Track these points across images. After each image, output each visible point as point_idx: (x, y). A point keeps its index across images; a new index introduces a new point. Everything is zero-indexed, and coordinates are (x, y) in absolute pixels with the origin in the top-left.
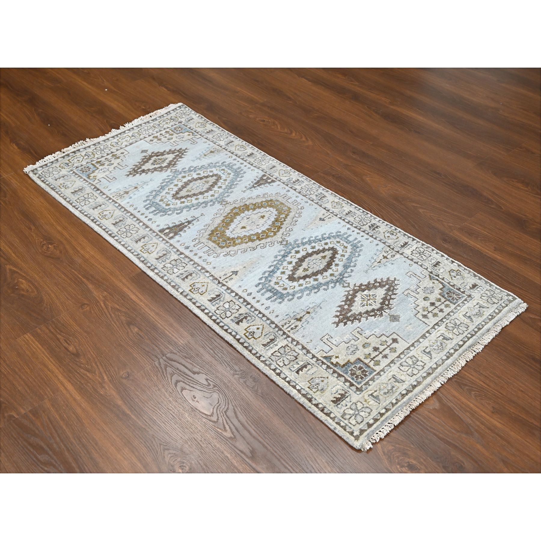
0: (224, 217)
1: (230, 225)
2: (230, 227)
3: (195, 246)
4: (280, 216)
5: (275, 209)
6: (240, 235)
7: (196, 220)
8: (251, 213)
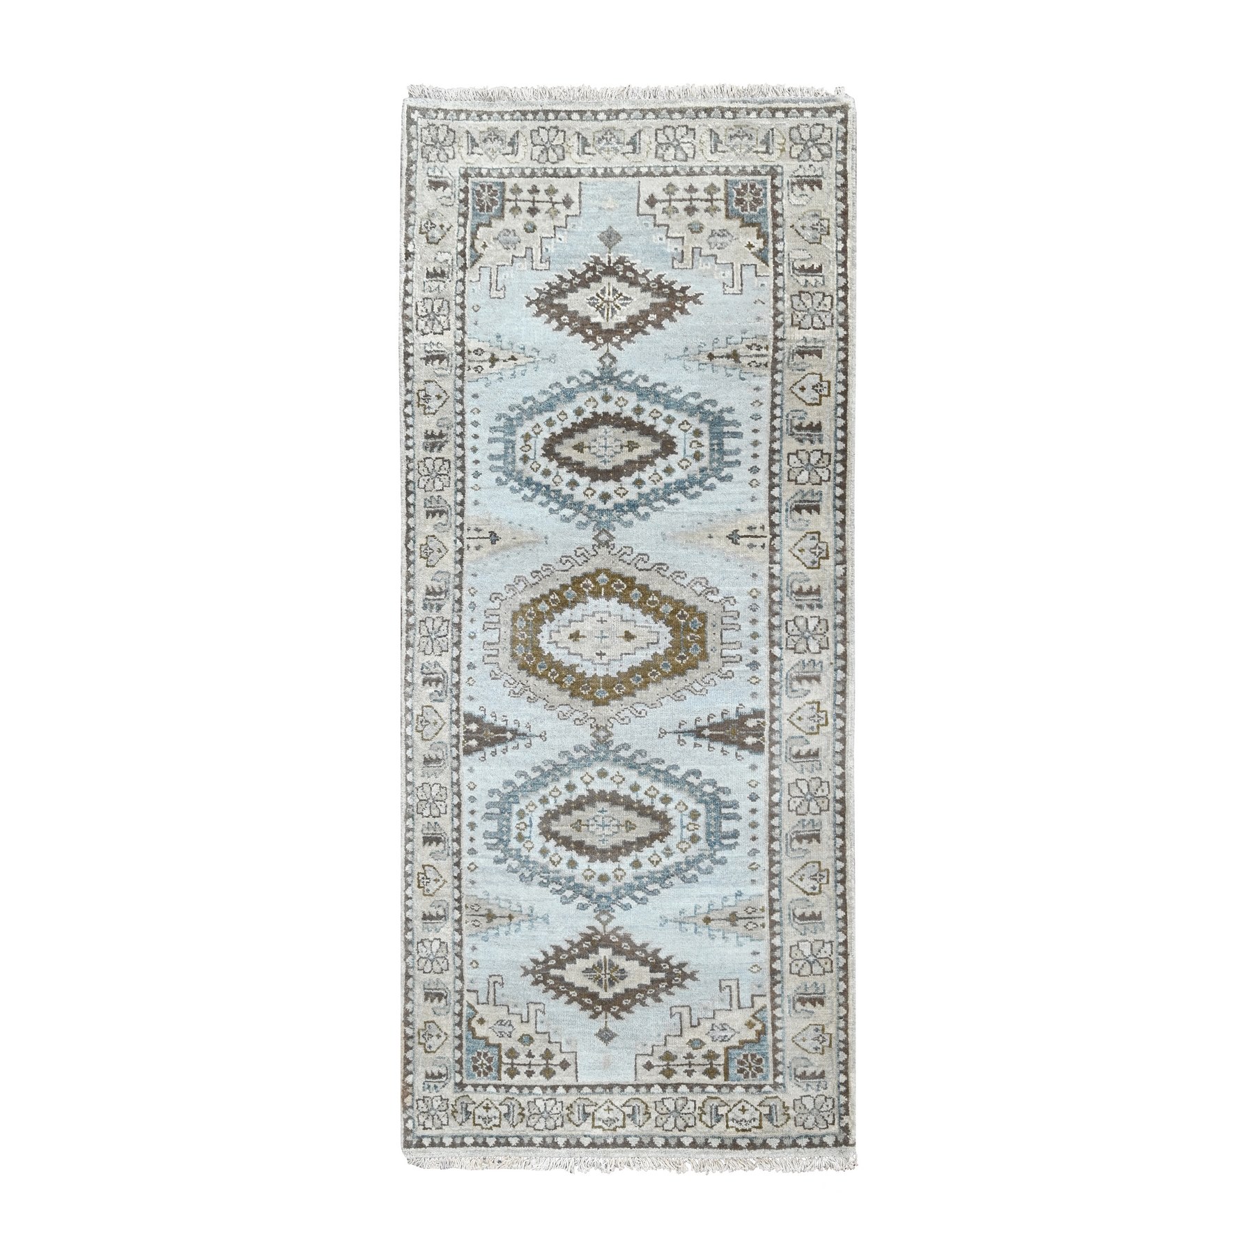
0: (634, 695)
1: (642, 663)
2: (649, 658)
3: (738, 659)
4: (548, 613)
5: (539, 636)
6: (652, 621)
7: (683, 728)
8: (585, 663)
